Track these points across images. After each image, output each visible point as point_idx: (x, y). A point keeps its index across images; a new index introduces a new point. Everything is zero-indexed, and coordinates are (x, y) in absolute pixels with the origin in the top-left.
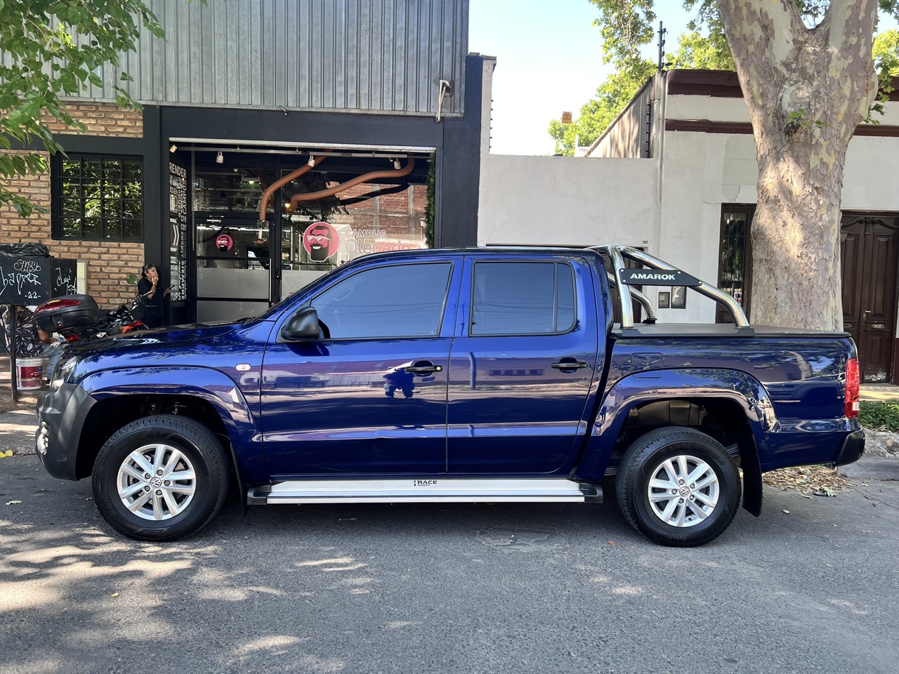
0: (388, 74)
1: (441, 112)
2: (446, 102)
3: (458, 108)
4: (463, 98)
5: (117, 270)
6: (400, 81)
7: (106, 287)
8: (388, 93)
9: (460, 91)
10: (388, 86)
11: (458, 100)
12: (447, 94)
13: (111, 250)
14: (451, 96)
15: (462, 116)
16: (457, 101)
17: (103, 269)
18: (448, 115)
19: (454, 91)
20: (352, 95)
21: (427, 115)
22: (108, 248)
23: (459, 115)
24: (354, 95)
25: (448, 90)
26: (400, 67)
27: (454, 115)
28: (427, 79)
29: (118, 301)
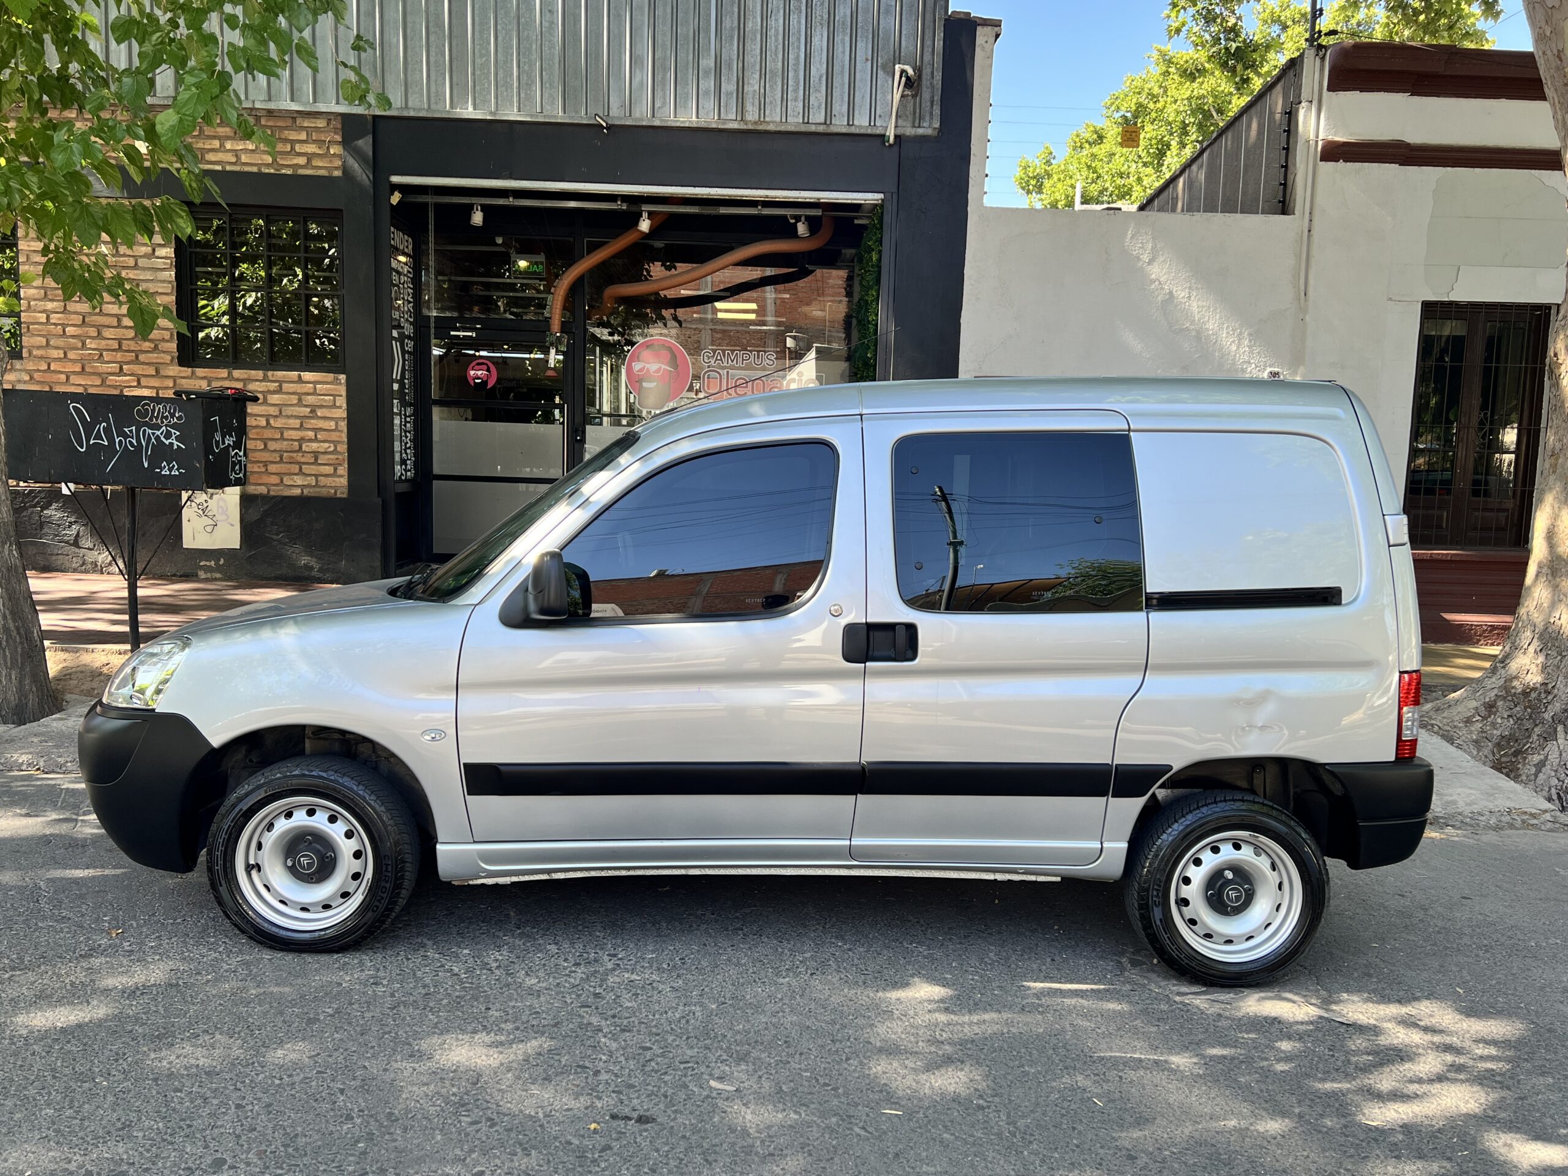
0: (798, 53)
1: (896, 127)
2: (905, 107)
3: (927, 118)
4: (937, 98)
5: (296, 423)
6: (818, 68)
7: (277, 455)
8: (796, 90)
9: (932, 86)
10: (795, 77)
11: (929, 104)
12: (908, 92)
13: (285, 386)
14: (914, 96)
15: (936, 133)
16: (926, 105)
17: (272, 421)
18: (909, 131)
19: (919, 85)
20: (729, 94)
21: (869, 131)
22: (281, 383)
23: (929, 132)
24: (732, 94)
25: (909, 83)
26: (820, 40)
27: (920, 131)
28: (869, 63)
29: (299, 480)
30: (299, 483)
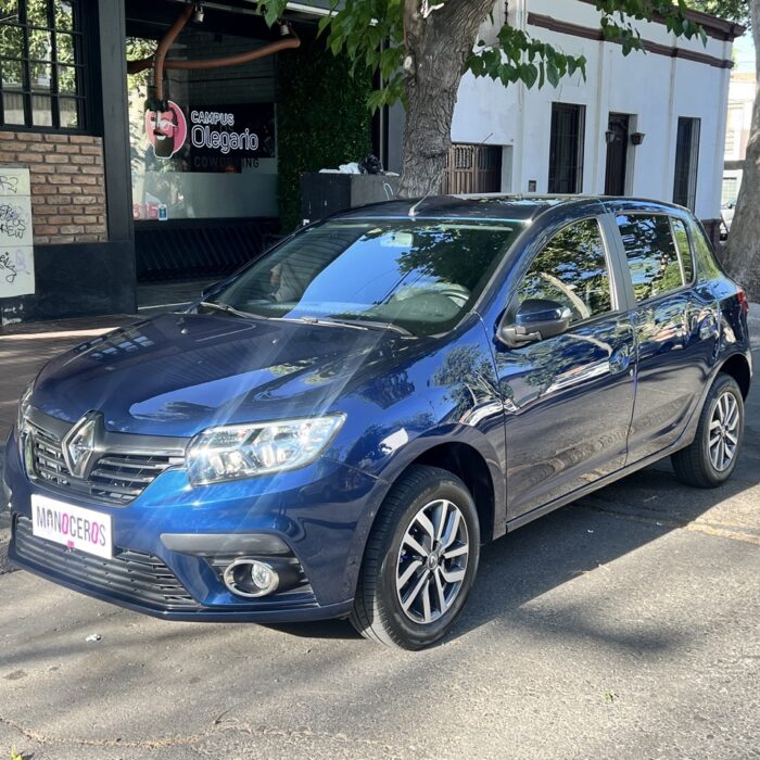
5: (67, 180)
7: (55, 208)
13: (59, 147)
17: (50, 179)
22: (55, 143)
29: (72, 230)
30: (72, 232)
